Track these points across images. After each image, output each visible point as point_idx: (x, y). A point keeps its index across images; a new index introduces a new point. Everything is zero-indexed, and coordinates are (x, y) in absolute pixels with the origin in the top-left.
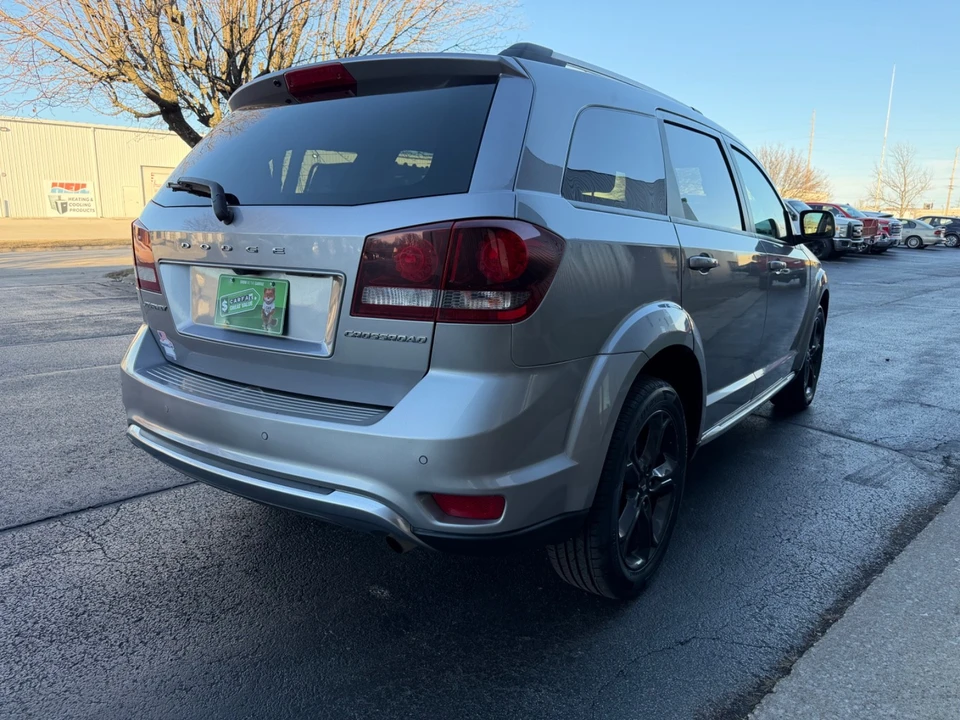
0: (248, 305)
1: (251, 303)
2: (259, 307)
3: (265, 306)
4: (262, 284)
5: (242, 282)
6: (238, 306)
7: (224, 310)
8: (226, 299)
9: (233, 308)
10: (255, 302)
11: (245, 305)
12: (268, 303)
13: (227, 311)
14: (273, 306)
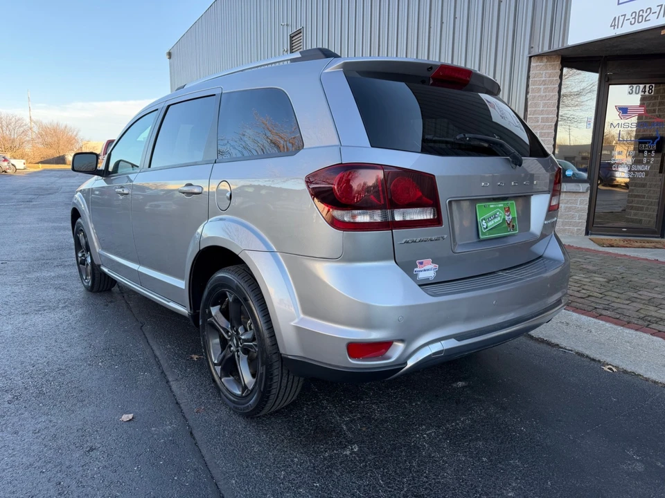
0: (498, 220)
1: (499, 218)
2: (504, 219)
3: (507, 218)
4: (502, 205)
5: (491, 206)
6: (492, 222)
7: (485, 227)
8: (484, 219)
9: (489, 224)
10: (501, 217)
11: (496, 220)
12: (508, 216)
13: (487, 227)
14: (511, 217)
